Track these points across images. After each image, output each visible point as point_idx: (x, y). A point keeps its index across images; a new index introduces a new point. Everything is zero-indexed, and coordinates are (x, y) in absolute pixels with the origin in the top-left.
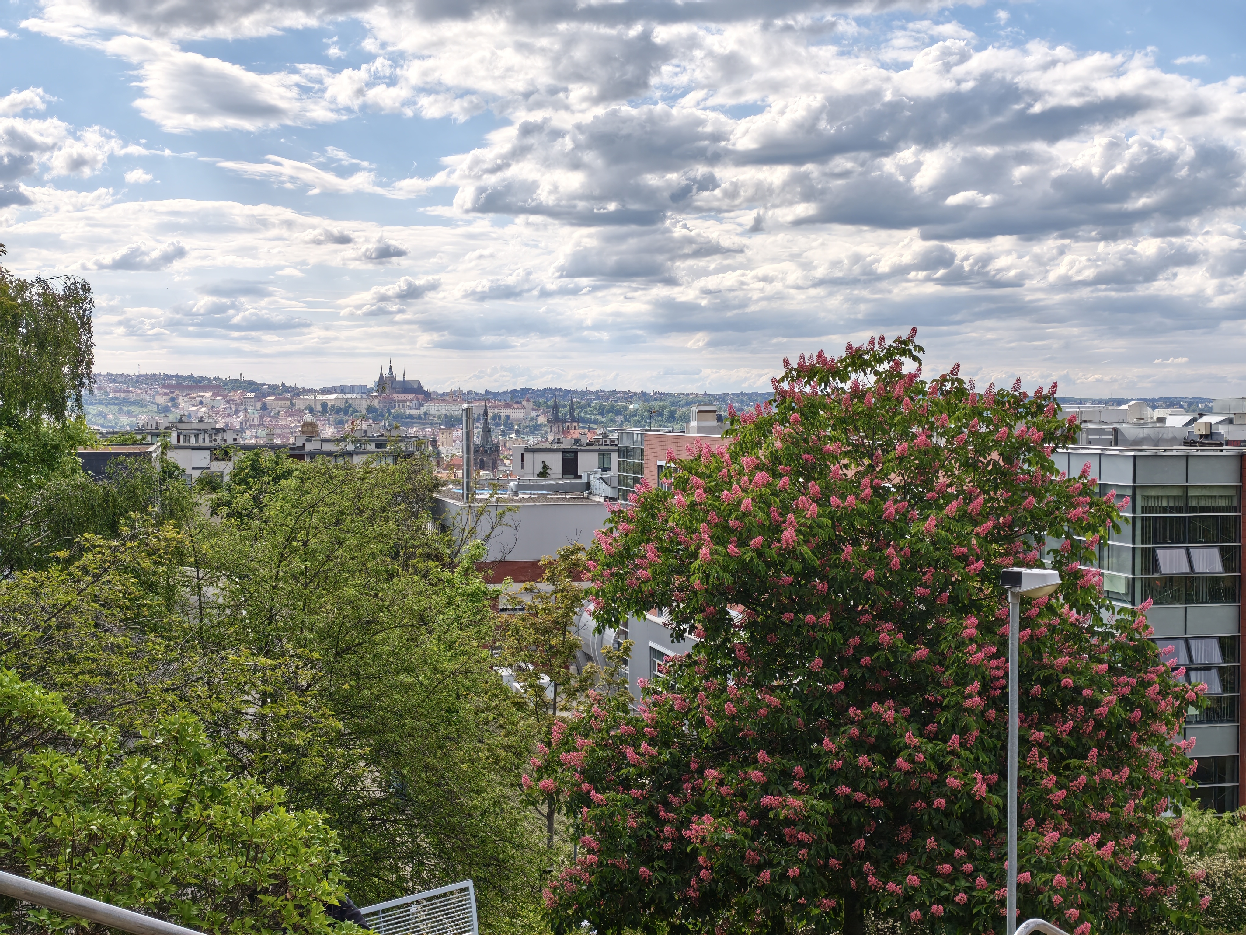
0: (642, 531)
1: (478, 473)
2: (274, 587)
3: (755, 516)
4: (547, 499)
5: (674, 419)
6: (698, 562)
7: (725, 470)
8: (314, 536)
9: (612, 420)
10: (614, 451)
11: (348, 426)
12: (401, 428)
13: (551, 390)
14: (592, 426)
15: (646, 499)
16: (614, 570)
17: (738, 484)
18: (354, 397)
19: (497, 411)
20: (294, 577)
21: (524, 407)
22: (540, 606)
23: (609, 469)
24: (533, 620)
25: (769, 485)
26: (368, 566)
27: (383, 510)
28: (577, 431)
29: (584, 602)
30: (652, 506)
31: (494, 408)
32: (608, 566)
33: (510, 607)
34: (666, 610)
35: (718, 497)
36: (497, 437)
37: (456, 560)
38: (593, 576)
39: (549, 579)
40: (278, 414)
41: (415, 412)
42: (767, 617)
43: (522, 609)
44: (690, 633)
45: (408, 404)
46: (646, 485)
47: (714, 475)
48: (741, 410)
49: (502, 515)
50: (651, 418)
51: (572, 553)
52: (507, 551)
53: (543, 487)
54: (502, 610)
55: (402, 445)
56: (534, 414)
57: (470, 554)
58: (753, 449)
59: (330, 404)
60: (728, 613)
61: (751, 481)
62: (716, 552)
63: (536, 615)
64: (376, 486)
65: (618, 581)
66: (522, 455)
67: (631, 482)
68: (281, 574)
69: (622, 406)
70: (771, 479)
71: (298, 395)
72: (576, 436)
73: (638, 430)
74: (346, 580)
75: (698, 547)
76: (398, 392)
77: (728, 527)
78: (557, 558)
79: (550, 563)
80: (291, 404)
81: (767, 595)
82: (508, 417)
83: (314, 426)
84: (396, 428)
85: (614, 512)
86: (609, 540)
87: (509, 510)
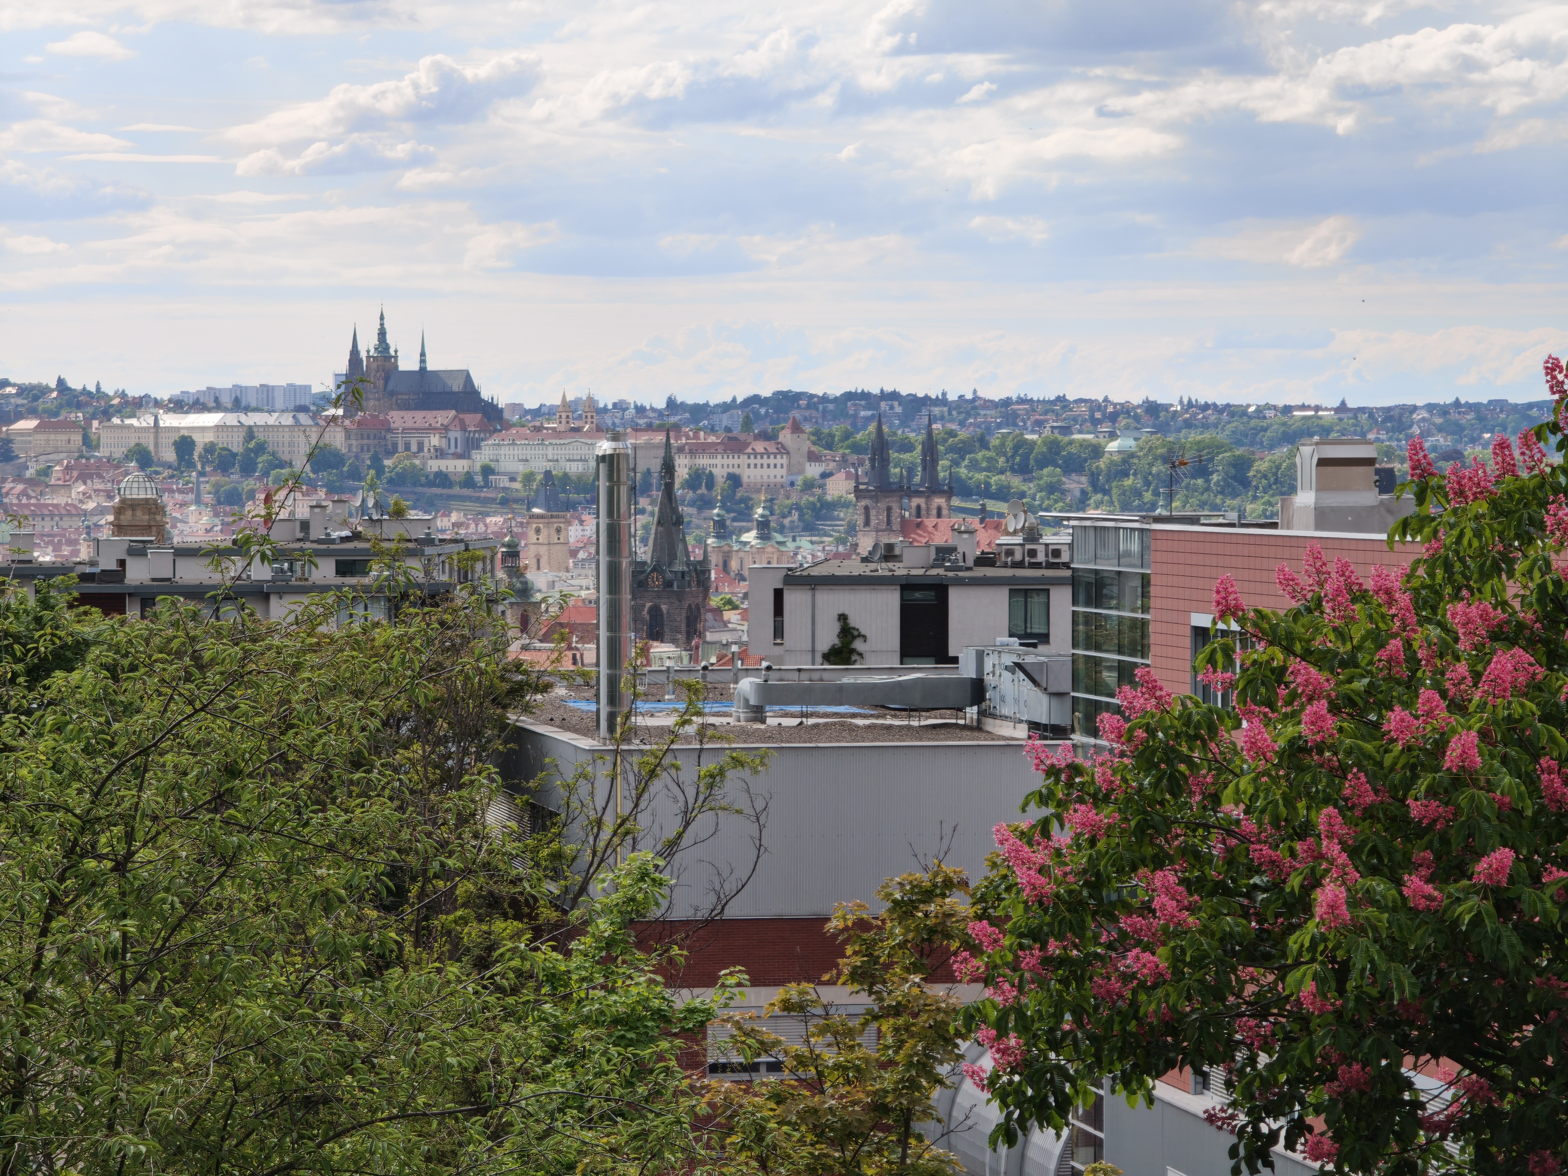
0: (1141, 830)
1: (644, 652)
2: (29, 996)
3: (1490, 787)
4: (853, 729)
5: (1245, 483)
6: (1311, 927)
7: (1395, 644)
8: (151, 840)
9: (1052, 489)
10: (1059, 582)
11: (255, 509)
12: (413, 514)
13: (865, 396)
14: (993, 506)
15: (1151, 731)
16: (1054, 948)
17: (1437, 686)
18: (272, 419)
19: (703, 461)
20: (89, 963)
21: (783, 450)
22: (830, 1057)
23: (1044, 638)
24: (809, 1100)
25: (1534, 689)
26: (312, 931)
27: (357, 762)
28: (945, 523)
29: (964, 1046)
30: (1171, 755)
31: (694, 451)
32: (1037, 936)
33: (736, 1058)
34: (1217, 1074)
35: (1377, 725)
36: (701, 542)
37: (575, 915)
38: (992, 967)
39: (857, 975)
40: (46, 472)
41: (456, 466)
42: (1531, 1097)
43: (775, 1067)
44: (1290, 1145)
45: (435, 440)
46: (1152, 688)
47: (1362, 658)
48: (1455, 455)
49: (715, 778)
50: (1171, 482)
51: (928, 895)
52: (730, 887)
53: (840, 695)
54: (715, 1068)
55: (415, 568)
56: (813, 470)
57: (616, 897)
58: (1484, 576)
59: (201, 440)
60: (1409, 1084)
61: (1477, 676)
62: (1370, 898)
63: (816, 1086)
64: (333, 690)
65: (1064, 982)
66: (778, 595)
67: (1109, 677)
68: (50, 955)
69: (1083, 444)
70: (1541, 672)
71: (106, 414)
72: (941, 538)
73: (1132, 520)
74: (242, 974)
75: (1314, 882)
76: (405, 406)
77: (1406, 820)
78: (883, 909)
79: (862, 925)
80: (87, 441)
81: (1529, 1029)
82: (735, 480)
83: (153, 508)
84: (398, 513)
85: (1052, 772)
86: (1041, 856)
87: (738, 763)
